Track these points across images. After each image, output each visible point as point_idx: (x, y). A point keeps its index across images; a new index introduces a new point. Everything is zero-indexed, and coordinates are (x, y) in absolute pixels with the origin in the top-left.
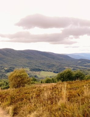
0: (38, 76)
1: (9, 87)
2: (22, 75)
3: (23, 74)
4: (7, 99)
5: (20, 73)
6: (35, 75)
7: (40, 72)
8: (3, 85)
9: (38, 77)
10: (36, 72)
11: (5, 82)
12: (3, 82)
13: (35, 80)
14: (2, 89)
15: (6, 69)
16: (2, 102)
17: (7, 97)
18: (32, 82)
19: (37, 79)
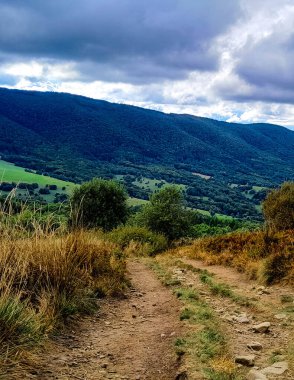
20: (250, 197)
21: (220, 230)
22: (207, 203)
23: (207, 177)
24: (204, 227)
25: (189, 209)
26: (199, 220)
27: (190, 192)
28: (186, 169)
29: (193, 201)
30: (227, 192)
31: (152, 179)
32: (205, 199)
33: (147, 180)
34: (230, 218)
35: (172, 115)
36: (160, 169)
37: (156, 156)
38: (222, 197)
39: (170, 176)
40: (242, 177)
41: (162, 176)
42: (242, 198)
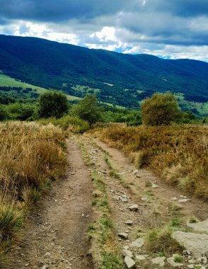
0: (199, 110)
1: (141, 123)
2: (167, 106)
3: (168, 102)
4: (133, 140)
5: (164, 101)
6: (193, 108)
7: (205, 104)
8: (132, 119)
9: (198, 112)
10: (197, 104)
11: (135, 115)
12: (132, 115)
13: (192, 118)
14: (128, 125)
15: (140, 92)
16: (124, 144)
17: (134, 137)
18: (185, 119)
19: (196, 116)
20: (135, 96)
21: (118, 114)
22: (111, 99)
23: (112, 85)
24: (110, 113)
25: (101, 103)
26: (107, 109)
27: (102, 93)
28: (100, 80)
29: (104, 98)
30: (122, 94)
31: (82, 85)
32: (110, 97)
33: (79, 86)
34: (124, 108)
35: (92, 50)
36: (86, 80)
37: (83, 73)
38: (120, 96)
39: (91, 84)
40: (131, 85)
41: (87, 84)
42: (130, 97)
